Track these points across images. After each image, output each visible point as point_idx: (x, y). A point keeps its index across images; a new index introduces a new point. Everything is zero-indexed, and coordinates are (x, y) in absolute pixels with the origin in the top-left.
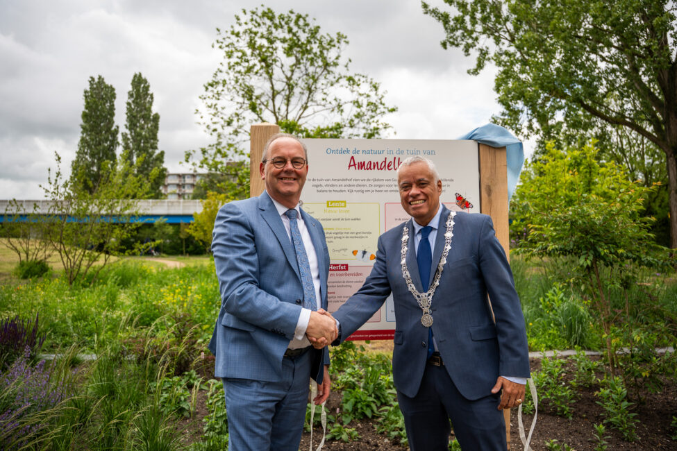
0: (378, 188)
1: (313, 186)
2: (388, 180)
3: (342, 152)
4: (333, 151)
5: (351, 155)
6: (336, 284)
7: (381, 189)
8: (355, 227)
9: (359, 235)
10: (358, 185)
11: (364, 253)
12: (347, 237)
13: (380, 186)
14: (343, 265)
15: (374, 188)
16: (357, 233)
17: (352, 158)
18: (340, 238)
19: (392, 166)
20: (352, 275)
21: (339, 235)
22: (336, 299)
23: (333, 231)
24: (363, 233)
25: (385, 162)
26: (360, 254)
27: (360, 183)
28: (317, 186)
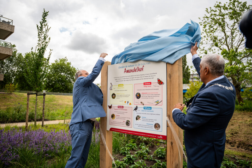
0: (132, 79)
1: (115, 80)
2: (135, 76)
3: (123, 67)
4: (120, 67)
5: (125, 68)
6: (120, 113)
7: (134, 79)
8: (125, 93)
9: (126, 96)
10: (127, 78)
11: (128, 102)
12: (123, 97)
13: (133, 78)
14: (122, 106)
15: (131, 79)
16: (126, 95)
17: (125, 69)
18: (122, 97)
19: (136, 70)
20: (124, 110)
21: (121, 96)
22: (120, 118)
23: (120, 95)
24: (128, 95)
25: (134, 69)
26: (127, 102)
27: (127, 77)
28: (116, 80)
